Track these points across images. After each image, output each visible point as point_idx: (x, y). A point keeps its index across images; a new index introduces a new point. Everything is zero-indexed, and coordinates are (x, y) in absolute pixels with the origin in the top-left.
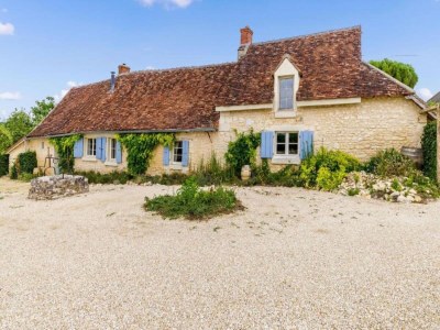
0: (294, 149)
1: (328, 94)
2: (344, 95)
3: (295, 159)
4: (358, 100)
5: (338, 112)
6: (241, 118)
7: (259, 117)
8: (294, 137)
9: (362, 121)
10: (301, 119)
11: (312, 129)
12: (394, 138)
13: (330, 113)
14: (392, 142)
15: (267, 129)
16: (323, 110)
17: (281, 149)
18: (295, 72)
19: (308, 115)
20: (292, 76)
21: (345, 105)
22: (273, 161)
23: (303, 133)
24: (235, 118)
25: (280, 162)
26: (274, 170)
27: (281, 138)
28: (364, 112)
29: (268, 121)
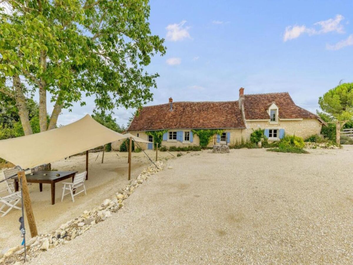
0: (275, 136)
1: (291, 117)
2: (296, 117)
3: (277, 139)
4: (302, 119)
5: (293, 123)
6: (255, 124)
7: (263, 124)
8: (275, 131)
9: (301, 126)
10: (279, 125)
11: (284, 128)
12: (312, 131)
13: (291, 123)
14: (311, 133)
15: (266, 128)
16: (288, 122)
17: (270, 136)
18: (277, 108)
19: (282, 124)
20: (276, 109)
21: (295, 121)
22: (269, 140)
23: (280, 130)
24: (253, 124)
25: (272, 140)
26: (269, 143)
27: (271, 131)
28: (302, 123)
29: (267, 125)
